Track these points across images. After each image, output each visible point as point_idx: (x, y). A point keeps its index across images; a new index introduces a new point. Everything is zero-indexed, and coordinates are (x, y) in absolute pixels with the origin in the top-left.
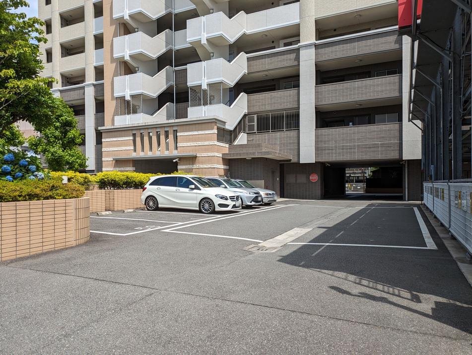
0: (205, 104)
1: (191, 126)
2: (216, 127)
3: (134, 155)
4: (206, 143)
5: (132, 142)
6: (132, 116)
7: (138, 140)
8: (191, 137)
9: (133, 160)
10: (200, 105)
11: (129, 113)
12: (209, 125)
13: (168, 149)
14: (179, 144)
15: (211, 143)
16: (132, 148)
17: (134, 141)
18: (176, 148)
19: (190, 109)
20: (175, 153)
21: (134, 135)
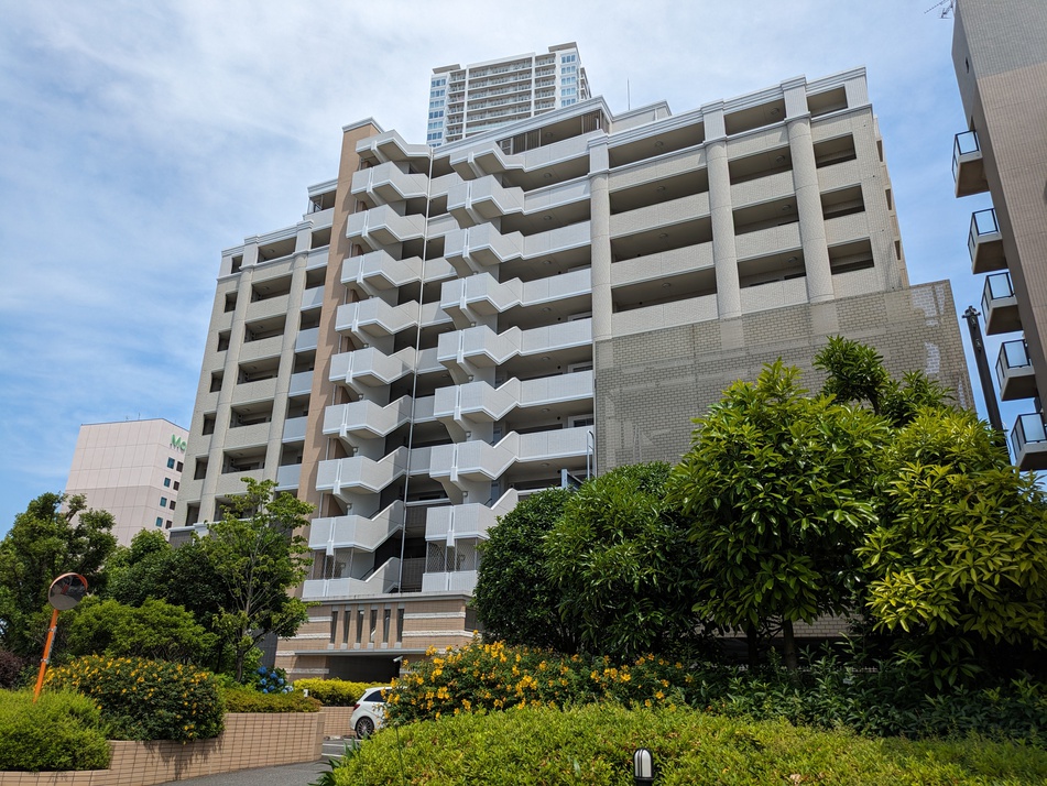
0: (450, 569)
1: (426, 605)
2: (464, 608)
3: (330, 648)
4: (448, 632)
5: (329, 625)
6: (332, 581)
7: (340, 625)
8: (424, 621)
9: (328, 657)
10: (442, 570)
11: (329, 576)
12: (455, 603)
13: (386, 639)
14: (405, 633)
15: (455, 633)
16: (329, 635)
17: (333, 625)
18: (400, 638)
19: (426, 576)
20: (398, 647)
21: (335, 614)
